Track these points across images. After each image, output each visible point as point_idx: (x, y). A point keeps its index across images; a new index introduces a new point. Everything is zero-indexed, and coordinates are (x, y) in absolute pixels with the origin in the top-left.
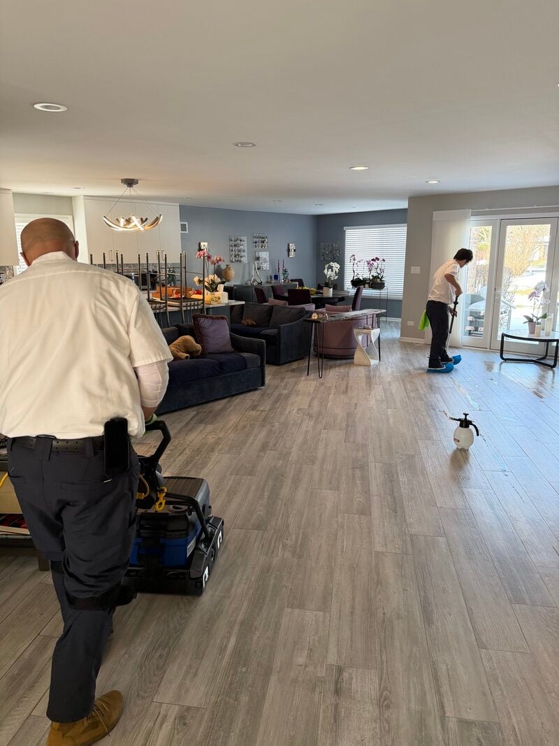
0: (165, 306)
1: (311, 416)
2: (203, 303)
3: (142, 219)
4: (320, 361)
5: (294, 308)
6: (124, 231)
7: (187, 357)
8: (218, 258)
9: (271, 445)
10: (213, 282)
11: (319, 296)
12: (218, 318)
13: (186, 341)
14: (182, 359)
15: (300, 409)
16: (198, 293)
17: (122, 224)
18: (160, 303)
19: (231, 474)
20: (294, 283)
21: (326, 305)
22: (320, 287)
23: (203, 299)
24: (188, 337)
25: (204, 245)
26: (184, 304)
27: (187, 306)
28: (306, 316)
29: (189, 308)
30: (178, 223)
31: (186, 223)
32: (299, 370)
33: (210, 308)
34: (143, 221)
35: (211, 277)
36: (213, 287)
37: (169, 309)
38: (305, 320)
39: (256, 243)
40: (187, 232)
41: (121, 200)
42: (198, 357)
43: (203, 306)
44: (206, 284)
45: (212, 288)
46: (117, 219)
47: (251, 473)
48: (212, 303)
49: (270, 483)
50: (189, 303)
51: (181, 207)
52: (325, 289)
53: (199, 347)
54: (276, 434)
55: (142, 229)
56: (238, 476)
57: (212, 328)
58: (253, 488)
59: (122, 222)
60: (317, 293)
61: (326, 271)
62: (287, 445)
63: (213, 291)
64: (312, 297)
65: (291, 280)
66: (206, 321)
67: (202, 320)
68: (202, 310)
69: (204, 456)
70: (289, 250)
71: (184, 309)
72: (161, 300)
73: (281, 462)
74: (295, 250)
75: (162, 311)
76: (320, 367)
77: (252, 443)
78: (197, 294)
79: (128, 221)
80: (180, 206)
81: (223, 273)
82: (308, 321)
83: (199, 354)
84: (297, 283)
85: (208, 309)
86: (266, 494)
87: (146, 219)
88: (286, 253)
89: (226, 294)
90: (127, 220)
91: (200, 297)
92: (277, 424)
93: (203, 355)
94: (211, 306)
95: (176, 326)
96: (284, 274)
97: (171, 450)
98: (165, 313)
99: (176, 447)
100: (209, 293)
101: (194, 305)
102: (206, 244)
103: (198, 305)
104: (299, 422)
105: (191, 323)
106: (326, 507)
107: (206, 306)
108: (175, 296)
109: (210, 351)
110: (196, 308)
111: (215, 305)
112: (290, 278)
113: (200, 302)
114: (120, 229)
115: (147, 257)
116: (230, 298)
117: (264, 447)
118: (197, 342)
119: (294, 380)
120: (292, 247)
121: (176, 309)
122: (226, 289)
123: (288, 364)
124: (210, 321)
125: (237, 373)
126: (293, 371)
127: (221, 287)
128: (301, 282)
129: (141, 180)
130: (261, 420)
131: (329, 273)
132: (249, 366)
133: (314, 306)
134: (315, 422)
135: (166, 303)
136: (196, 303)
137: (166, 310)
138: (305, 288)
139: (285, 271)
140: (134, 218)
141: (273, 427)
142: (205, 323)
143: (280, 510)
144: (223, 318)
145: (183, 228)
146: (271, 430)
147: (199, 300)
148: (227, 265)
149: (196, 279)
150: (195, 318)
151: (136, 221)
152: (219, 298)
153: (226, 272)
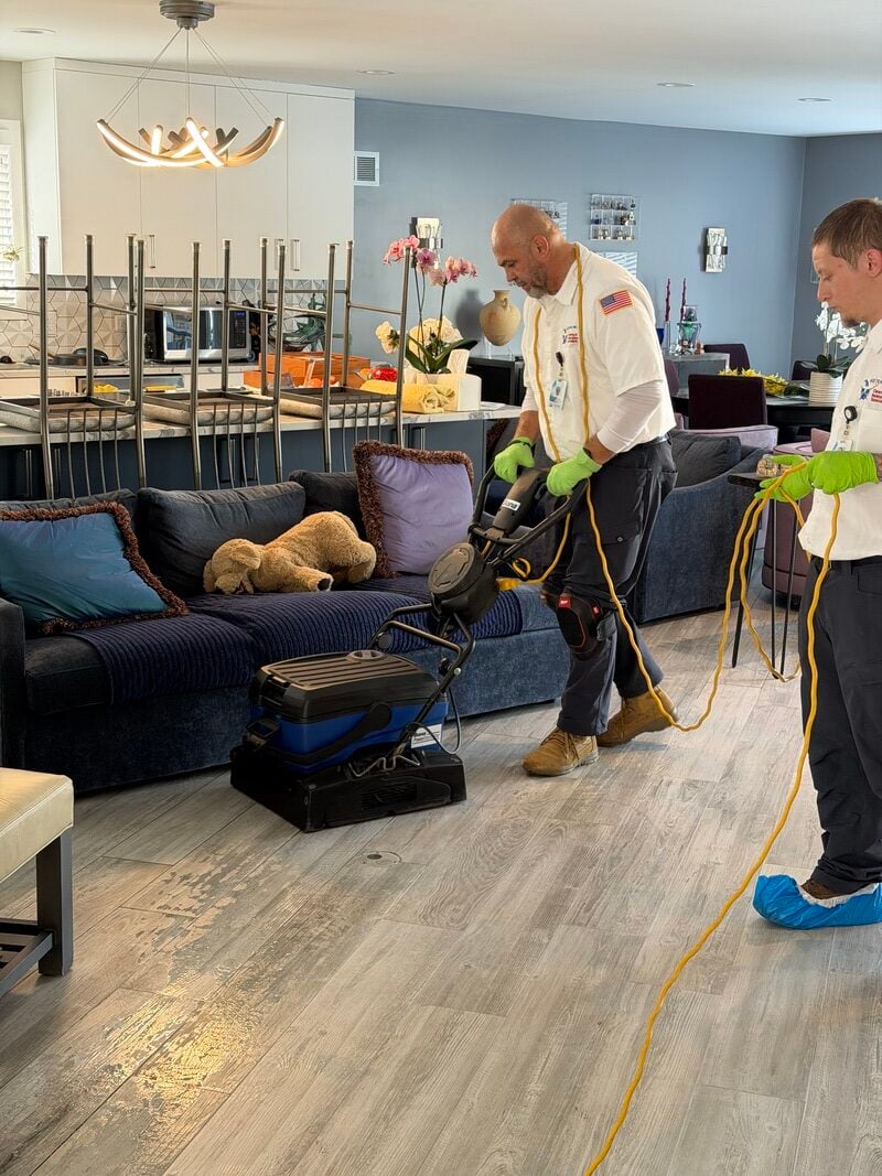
0: (273, 415)
1: (728, 812)
2: (396, 408)
3: (220, 132)
4: (779, 621)
5: (702, 439)
6: (163, 168)
7: (323, 585)
8: (457, 266)
9: (573, 904)
10: (437, 341)
11: (797, 400)
12: (438, 460)
13: (325, 531)
14: (307, 589)
15: (692, 784)
16: (388, 374)
17: (156, 149)
18: (257, 403)
19: (422, 1002)
20: (716, 356)
21: (814, 430)
22: (800, 373)
23: (398, 397)
24: (337, 519)
25: (429, 226)
26: (334, 409)
27: (342, 416)
28: (744, 464)
29: (348, 423)
30: (349, 156)
31: (376, 155)
32: (705, 645)
33: (418, 427)
34: (222, 138)
35: (431, 325)
36: (434, 360)
37: (286, 424)
38: (733, 480)
39: (597, 222)
40: (376, 183)
41: (152, 73)
42: (363, 585)
43: (396, 419)
44: (413, 348)
45: (431, 362)
46: (142, 131)
47: (492, 1003)
48: (427, 408)
49: (555, 1047)
50: (349, 408)
51: (361, 103)
52: (816, 377)
53: (367, 551)
54: (598, 868)
55: (218, 164)
56: (444, 1012)
57: (418, 491)
58: (493, 1059)
59: (157, 139)
60: (788, 391)
61: (822, 320)
62: (633, 912)
63: (433, 371)
64: (770, 402)
65: (708, 348)
66: (400, 465)
67: (384, 463)
68: (392, 431)
69: (342, 924)
70: (705, 250)
71: (335, 424)
72: (265, 392)
73: (602, 972)
74: (725, 251)
75: (260, 428)
76: (779, 640)
77: (511, 894)
78: (382, 377)
79: (178, 138)
80: (357, 99)
81: (483, 318)
82: (744, 480)
83: (367, 574)
84: (727, 357)
85: (413, 429)
86: (535, 1086)
87: (234, 132)
88: (697, 258)
89: (476, 382)
90: (173, 136)
91: (389, 388)
92: (605, 831)
93: (380, 578)
94: (422, 420)
95: (300, 479)
96: (683, 326)
97: (236, 895)
98: (269, 436)
99: (253, 885)
100: (421, 376)
101: (367, 415)
102: (434, 222)
103: (378, 415)
104: (684, 830)
105: (349, 472)
106: (746, 1159)
107: (405, 419)
108: (309, 384)
109: (406, 566)
110: (373, 422)
111: (435, 415)
112: (704, 338)
113: (386, 406)
114: (152, 163)
115: (227, 252)
116: (488, 395)
117: (551, 911)
118: (363, 536)
119: (684, 677)
120: (717, 238)
121: (308, 424)
122: (474, 367)
123: (670, 625)
124: (413, 466)
125: (488, 643)
126: (685, 646)
127: (460, 359)
128: (739, 355)
129: (222, 4)
130: (553, 809)
131: (833, 325)
132: (528, 623)
133: (772, 433)
134: (740, 833)
135: (276, 402)
136: (373, 407)
137: (274, 425)
138: (750, 373)
139: (688, 317)
140: (191, 127)
141: (592, 838)
142: (392, 472)
143: (577, 1157)
144: (455, 460)
145: (365, 169)
146: (584, 851)
147: (383, 398)
148: (498, 294)
149: (383, 331)
150: (362, 457)
151: (199, 139)
152: (451, 395)
153: (492, 315)
